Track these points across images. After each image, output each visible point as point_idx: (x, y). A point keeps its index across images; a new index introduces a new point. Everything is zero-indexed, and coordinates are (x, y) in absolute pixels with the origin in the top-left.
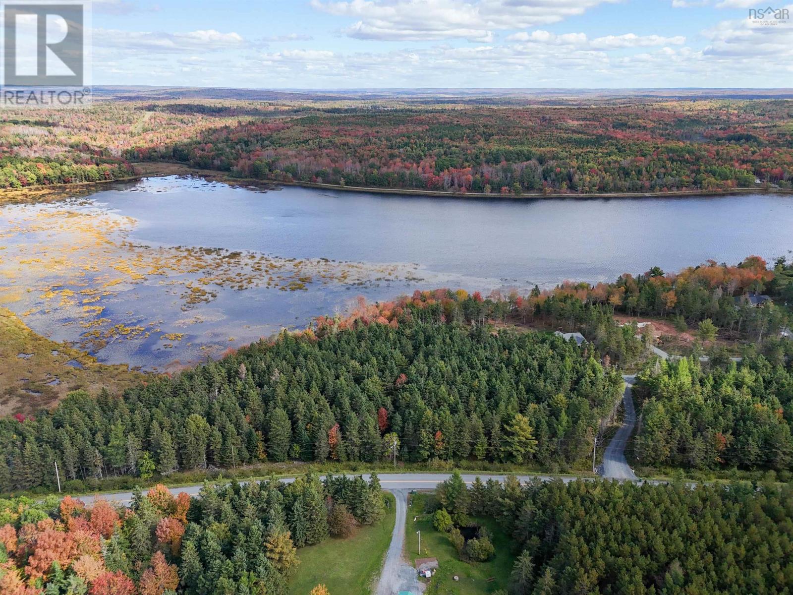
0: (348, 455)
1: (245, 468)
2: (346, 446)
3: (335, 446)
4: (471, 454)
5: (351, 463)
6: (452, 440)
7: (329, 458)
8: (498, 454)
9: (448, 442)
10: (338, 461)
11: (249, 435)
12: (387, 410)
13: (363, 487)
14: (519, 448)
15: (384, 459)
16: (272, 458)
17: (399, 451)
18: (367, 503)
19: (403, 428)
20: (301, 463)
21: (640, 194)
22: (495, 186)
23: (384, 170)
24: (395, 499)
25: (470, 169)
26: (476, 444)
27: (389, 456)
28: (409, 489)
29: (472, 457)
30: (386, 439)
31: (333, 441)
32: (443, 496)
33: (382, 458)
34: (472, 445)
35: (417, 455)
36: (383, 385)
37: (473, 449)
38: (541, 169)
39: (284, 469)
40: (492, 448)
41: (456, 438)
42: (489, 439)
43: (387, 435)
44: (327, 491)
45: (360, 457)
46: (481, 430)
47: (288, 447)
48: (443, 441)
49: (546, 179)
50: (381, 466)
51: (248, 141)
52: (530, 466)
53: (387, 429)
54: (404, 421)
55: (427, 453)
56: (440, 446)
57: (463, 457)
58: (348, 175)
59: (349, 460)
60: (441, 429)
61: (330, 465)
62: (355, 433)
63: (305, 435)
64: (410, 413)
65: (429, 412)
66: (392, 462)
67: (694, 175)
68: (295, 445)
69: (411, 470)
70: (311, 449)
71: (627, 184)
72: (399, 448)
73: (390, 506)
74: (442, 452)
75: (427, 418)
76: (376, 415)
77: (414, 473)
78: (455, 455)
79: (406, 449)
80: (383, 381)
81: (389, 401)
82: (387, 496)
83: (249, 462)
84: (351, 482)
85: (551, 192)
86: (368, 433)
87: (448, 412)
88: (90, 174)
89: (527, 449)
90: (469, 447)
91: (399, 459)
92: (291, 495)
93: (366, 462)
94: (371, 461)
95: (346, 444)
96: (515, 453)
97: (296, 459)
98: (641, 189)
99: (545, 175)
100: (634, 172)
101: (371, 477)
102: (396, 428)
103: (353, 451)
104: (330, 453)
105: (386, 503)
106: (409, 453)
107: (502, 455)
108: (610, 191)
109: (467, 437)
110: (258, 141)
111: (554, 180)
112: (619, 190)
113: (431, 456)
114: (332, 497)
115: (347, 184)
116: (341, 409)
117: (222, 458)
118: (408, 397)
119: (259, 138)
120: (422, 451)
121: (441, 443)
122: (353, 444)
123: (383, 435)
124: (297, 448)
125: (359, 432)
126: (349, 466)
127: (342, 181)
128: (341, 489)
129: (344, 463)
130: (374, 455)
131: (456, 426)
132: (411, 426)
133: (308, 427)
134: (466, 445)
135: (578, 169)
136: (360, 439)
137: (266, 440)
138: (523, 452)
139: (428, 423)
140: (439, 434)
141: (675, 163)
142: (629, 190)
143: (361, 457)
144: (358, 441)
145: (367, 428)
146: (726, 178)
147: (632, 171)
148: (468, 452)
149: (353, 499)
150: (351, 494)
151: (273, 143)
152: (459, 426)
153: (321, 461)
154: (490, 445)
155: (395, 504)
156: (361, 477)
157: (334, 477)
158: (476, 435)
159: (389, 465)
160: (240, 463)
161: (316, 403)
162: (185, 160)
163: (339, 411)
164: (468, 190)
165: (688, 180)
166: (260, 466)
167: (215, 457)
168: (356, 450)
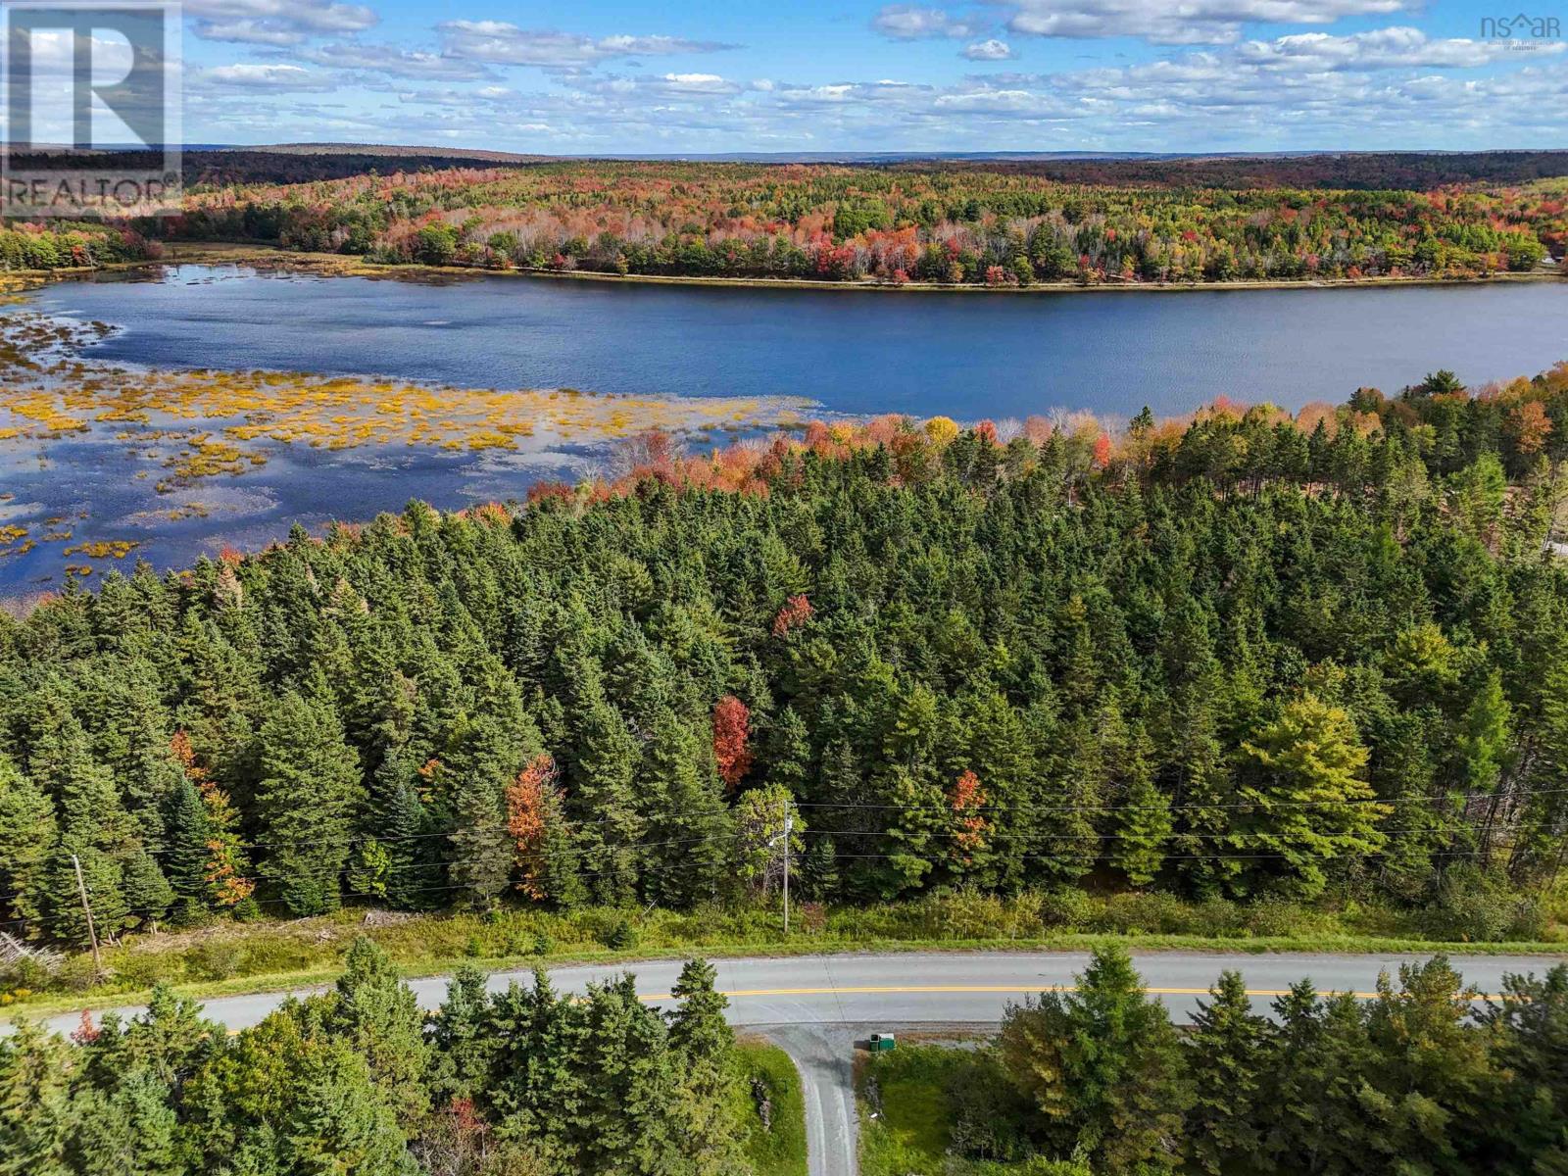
0: (591, 880)
1: (158, 943)
2: (584, 845)
3: (536, 840)
4: (1100, 865)
5: (605, 913)
6: (1026, 808)
7: (512, 896)
8: (1215, 864)
9: (1007, 820)
10: (550, 905)
11: (173, 803)
12: (749, 703)
13: (637, 1046)
14: (1310, 836)
15: (740, 893)
16: (275, 901)
17: (803, 859)
18: (658, 1130)
19: (814, 766)
20: (401, 918)
21: (1297, 284)
22: (974, 267)
23: (718, 236)
24: (796, 1080)
25: (913, 230)
26: (1121, 825)
27: (759, 881)
28: (859, 1026)
29: (1107, 878)
30: (748, 811)
31: (525, 824)
32: (1047, 1075)
33: (729, 891)
34: (1108, 828)
35: (879, 874)
36: (731, 634)
37: (1109, 845)
38: (1071, 231)
39: (320, 946)
40: (1191, 839)
41: (1036, 800)
42: (1179, 802)
43: (753, 794)
44: (448, 1063)
45: (639, 887)
46: (1143, 768)
47: (345, 853)
48: (985, 813)
49: (1085, 252)
50: (726, 919)
51: (416, 200)
52: (1353, 908)
53: (753, 774)
54: (819, 738)
55: (920, 865)
56: (976, 837)
57: (1066, 878)
58: (635, 249)
59: (595, 900)
60: (973, 767)
61: (518, 926)
62: (620, 789)
63: (413, 804)
64: (841, 711)
65: (924, 699)
66: (773, 906)
67: (1413, 241)
68: (372, 844)
69: (859, 936)
70: (439, 859)
71: (1268, 261)
72: (801, 846)
73: (776, 1110)
74: (981, 859)
75: (914, 722)
76: (706, 724)
77: (873, 950)
78: (1034, 871)
79: (829, 849)
80: (728, 618)
81: (755, 676)
82: (761, 1062)
83: (175, 916)
84: (577, 1020)
85: (1100, 279)
86: (673, 789)
87: (1000, 700)
88: (37, 251)
89: (1346, 840)
90: (1094, 837)
91: (801, 891)
92: (218, 1110)
93: (663, 904)
94: (684, 905)
95: (584, 835)
96: (1292, 856)
97: (372, 901)
98: (1300, 272)
99: (1084, 242)
100: (1279, 238)
101: (679, 991)
102: (788, 767)
103: (610, 867)
104: (515, 874)
105: (756, 1095)
106: (842, 863)
107: (1236, 867)
108: (1230, 277)
109: (1088, 795)
110: (436, 199)
111: (1103, 254)
112: (1250, 273)
113: (939, 875)
114: (481, 1100)
115: (632, 270)
116: (569, 701)
117: (45, 906)
118: (825, 655)
119: (440, 193)
120: (900, 858)
121: (980, 824)
122: (615, 837)
123: (733, 797)
124: (377, 856)
125: (635, 785)
126: (596, 923)
127: (622, 263)
128: (522, 1056)
129: (577, 915)
130: (697, 878)
131: (1038, 755)
132: (847, 757)
133: (428, 771)
134: (1083, 828)
135: (1155, 231)
136: (640, 812)
137: (249, 827)
138: (1328, 853)
139: (923, 742)
140: (969, 782)
141: (1367, 220)
142: (1272, 274)
143: (648, 890)
144: (626, 821)
145: (669, 767)
146: (1484, 249)
147: (1275, 235)
148: (1090, 856)
149: (583, 1111)
150: (578, 1083)
151: (470, 202)
152: (1053, 749)
153: (478, 909)
154: (1182, 825)
155: (799, 1107)
156: (626, 989)
157: (496, 985)
158: (1121, 792)
159: (764, 917)
160: (133, 922)
161: (467, 681)
162: (271, 237)
163: (560, 710)
164: (912, 277)
165: (1401, 251)
166: (221, 934)
167: (18, 901)
168: (624, 858)
